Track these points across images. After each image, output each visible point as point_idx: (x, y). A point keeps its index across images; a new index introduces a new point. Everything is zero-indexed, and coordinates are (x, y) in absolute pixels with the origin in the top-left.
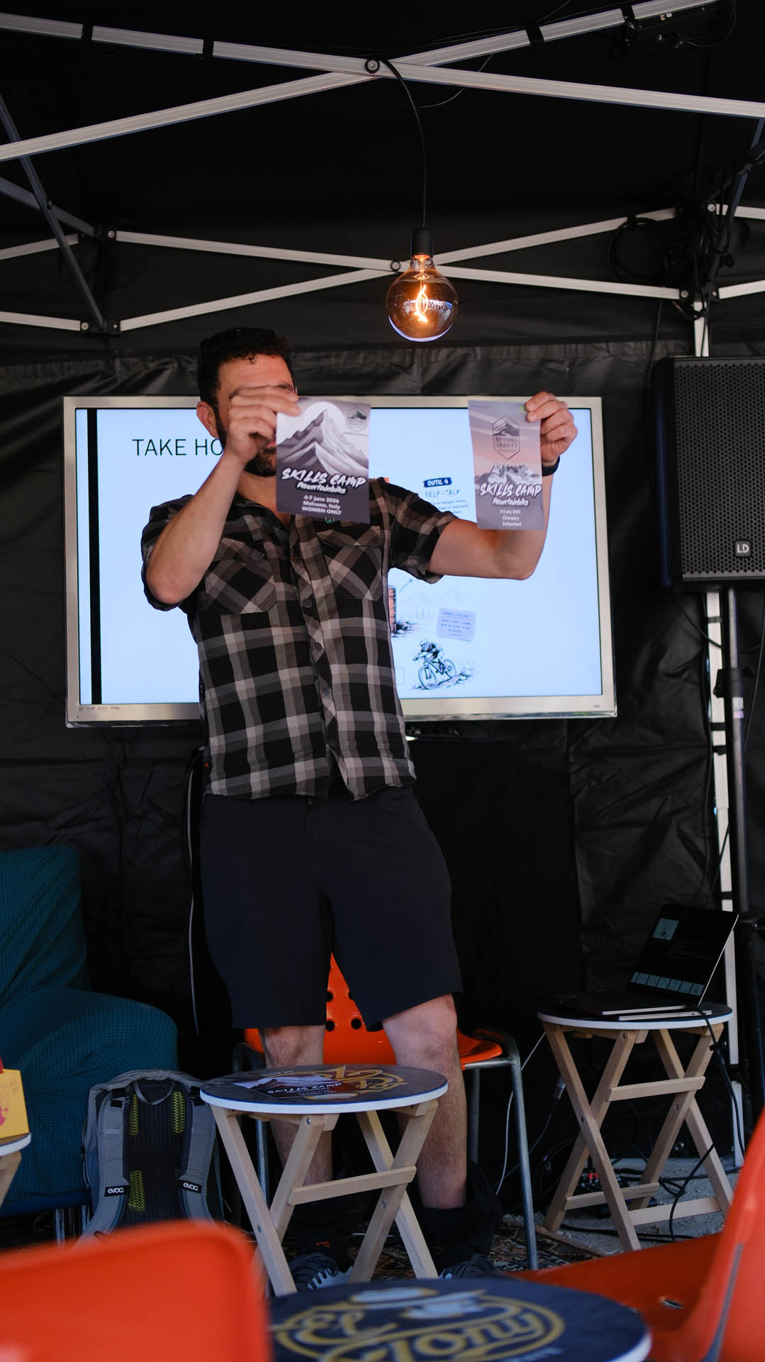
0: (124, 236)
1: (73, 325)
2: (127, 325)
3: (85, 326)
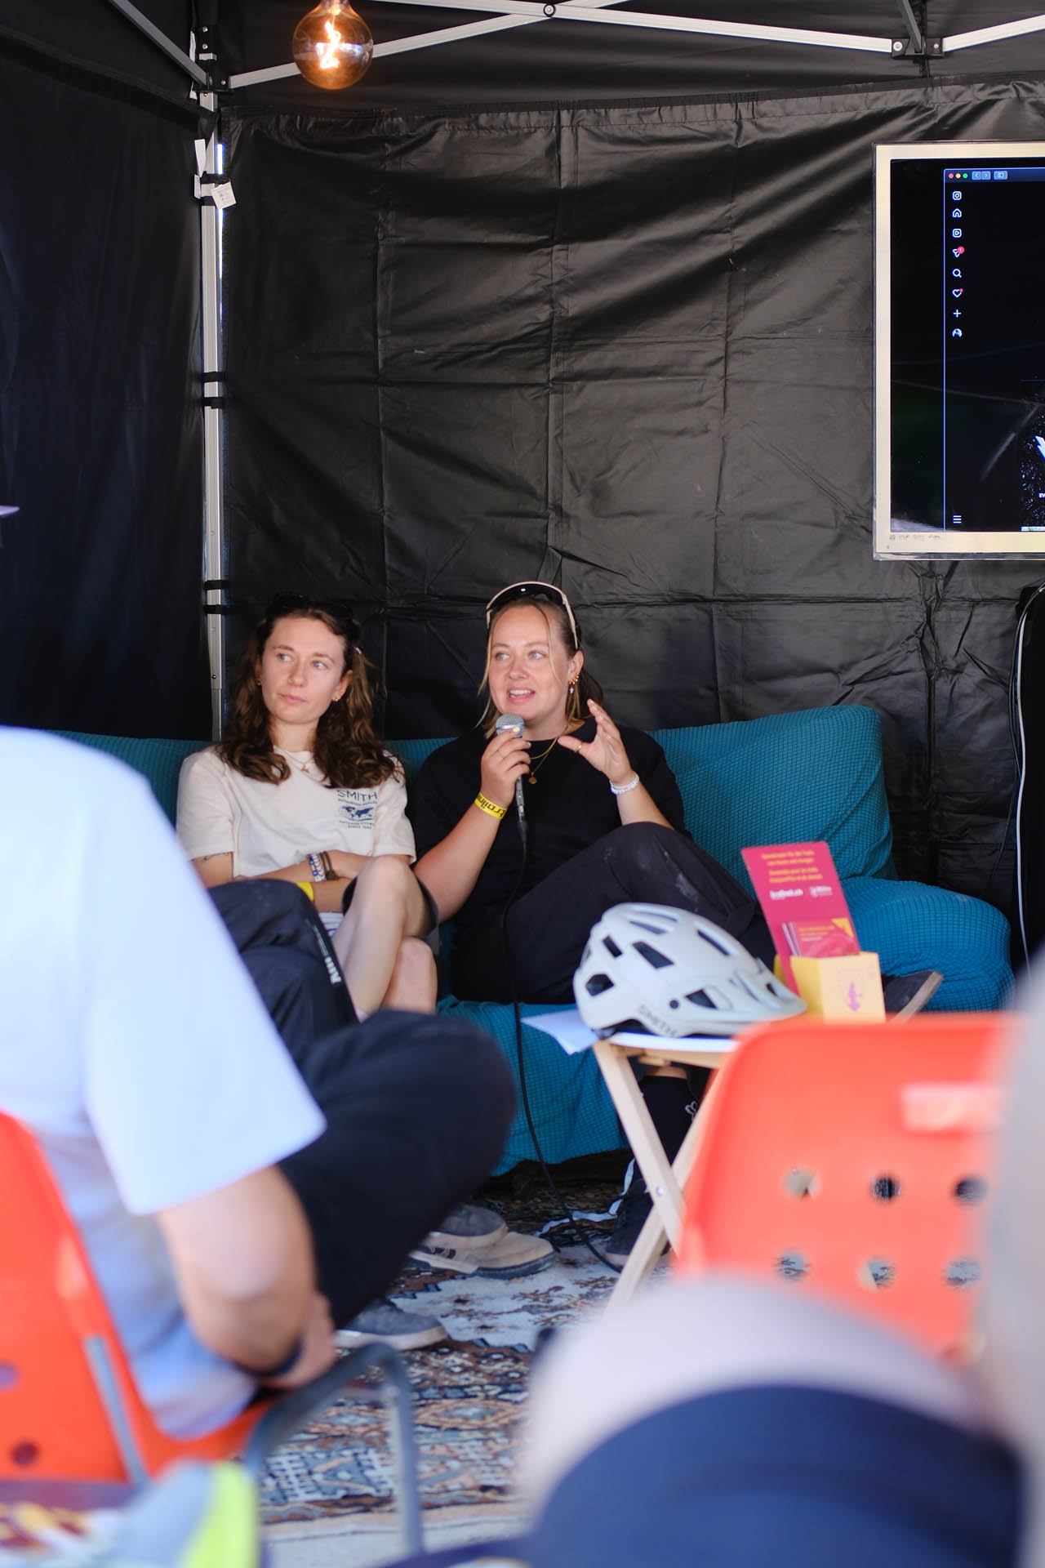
1: (883, 45)
2: (951, 43)
3: (899, 46)
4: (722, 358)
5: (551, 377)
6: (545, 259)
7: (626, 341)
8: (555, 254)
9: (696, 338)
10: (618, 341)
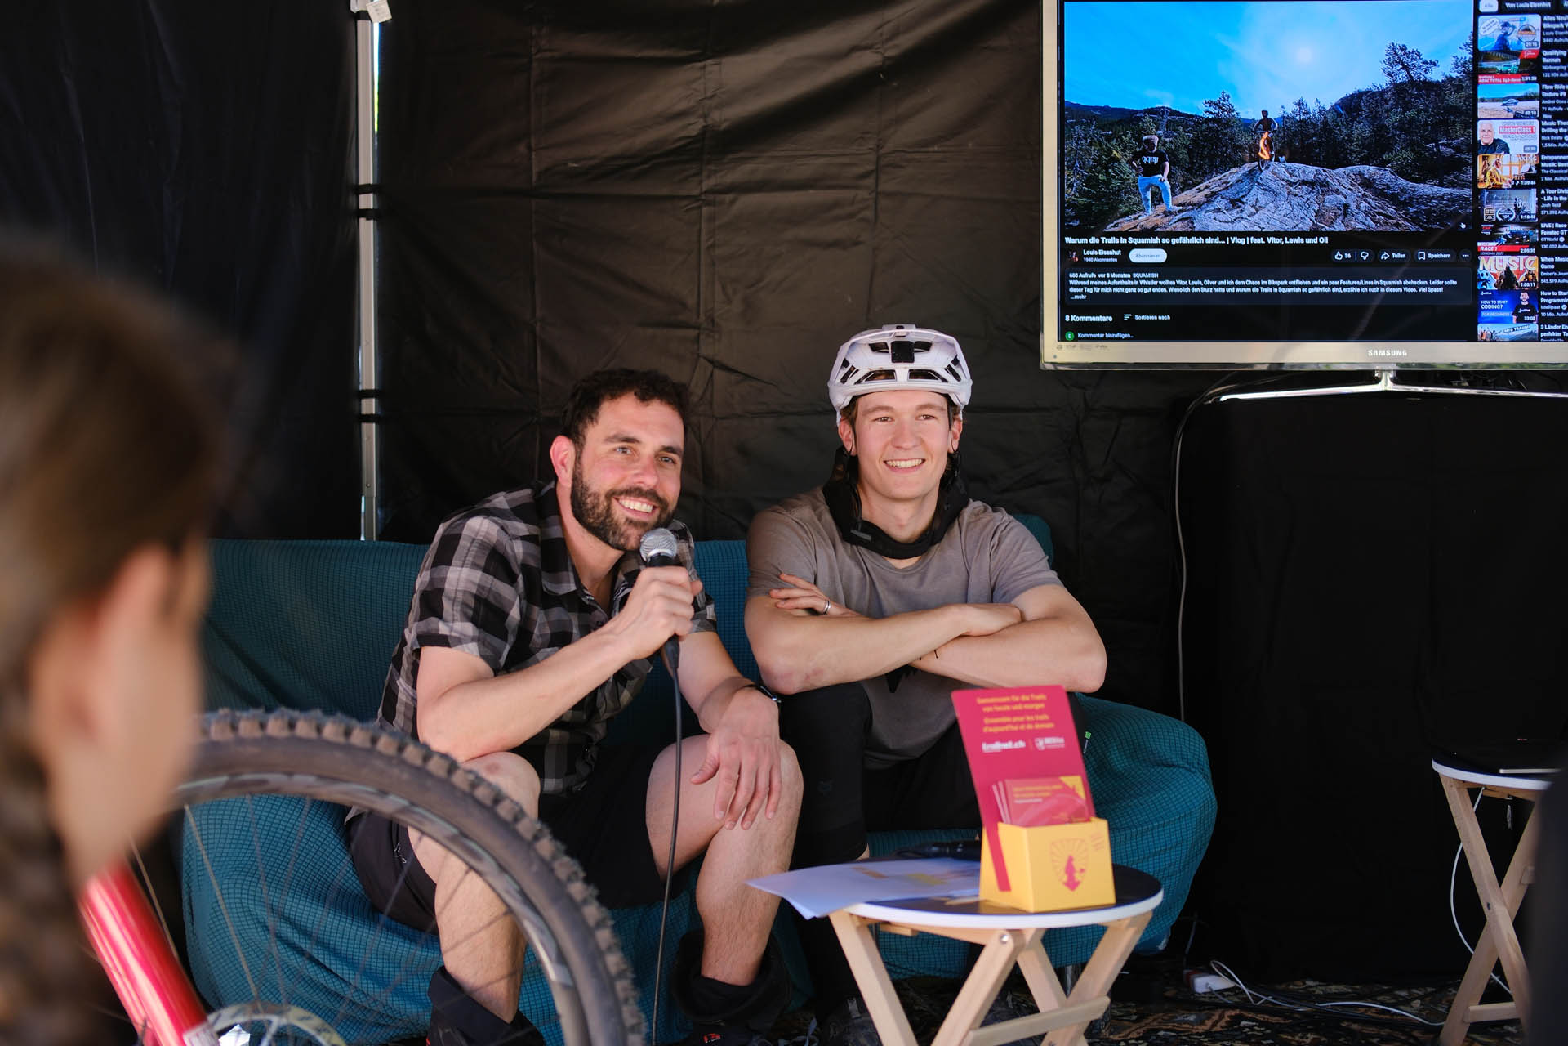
4: (872, 171)
5: (704, 190)
6: (698, 74)
7: (776, 154)
8: (709, 69)
9: (848, 151)
10: (769, 154)
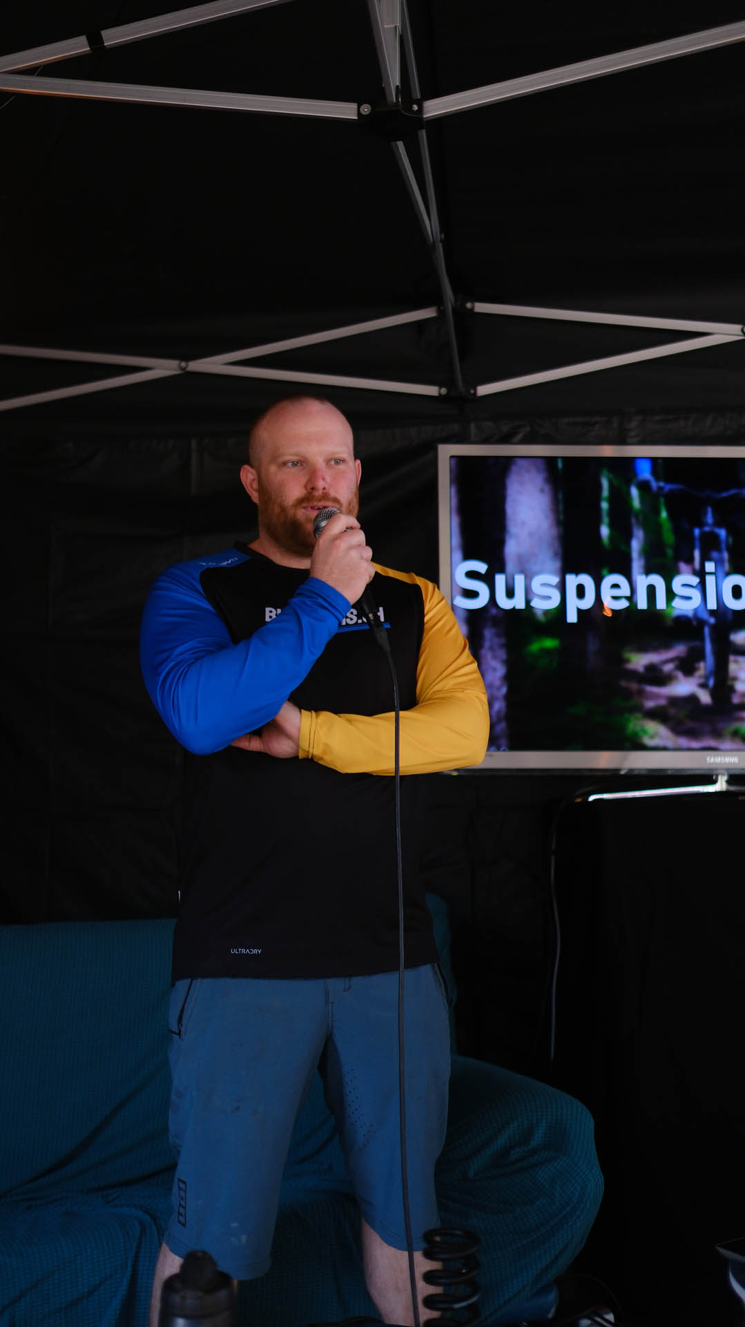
0: (481, 307)
1: (432, 390)
2: (484, 390)
3: (444, 391)
